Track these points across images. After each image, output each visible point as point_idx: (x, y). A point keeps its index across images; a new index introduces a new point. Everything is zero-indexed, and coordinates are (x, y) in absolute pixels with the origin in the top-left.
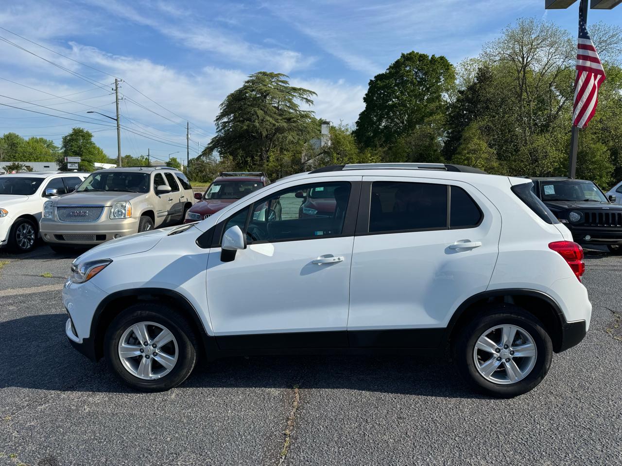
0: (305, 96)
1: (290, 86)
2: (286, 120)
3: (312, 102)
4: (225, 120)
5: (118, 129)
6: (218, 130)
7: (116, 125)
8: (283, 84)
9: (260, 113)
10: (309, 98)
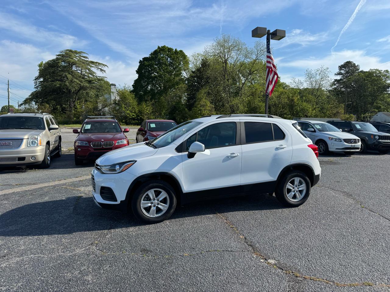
0: (100, 67)
1: (89, 60)
2: (88, 82)
3: (105, 71)
4: (42, 80)
6: (36, 87)
8: (84, 59)
9: (69, 76)
10: (102, 69)
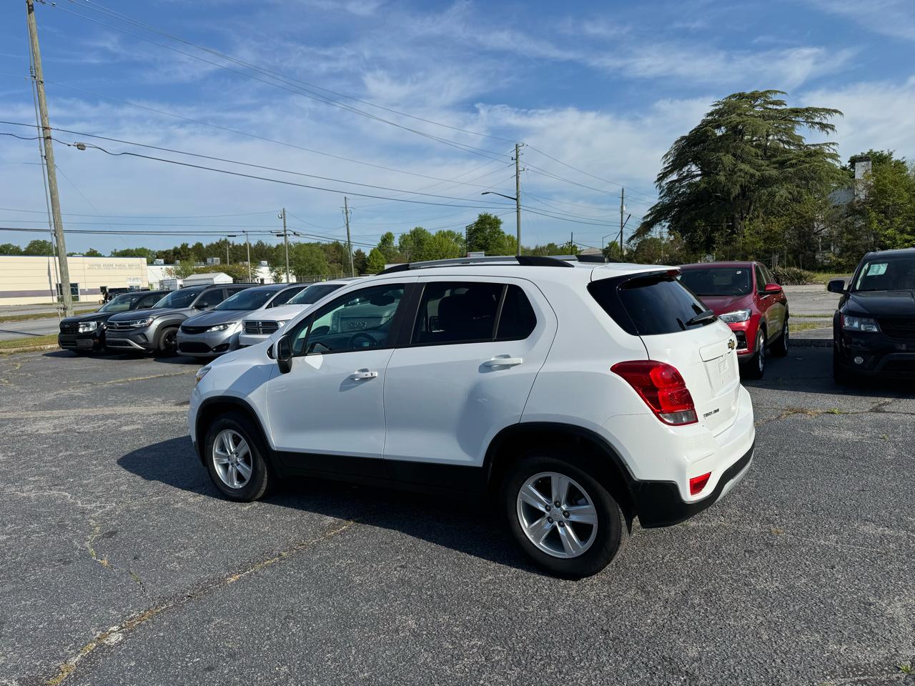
0: (817, 120)
1: (789, 107)
2: (777, 165)
3: (832, 127)
4: (674, 177)
5: (517, 211)
6: (662, 195)
7: (516, 207)
8: (775, 107)
9: (728, 159)
10: (825, 122)
